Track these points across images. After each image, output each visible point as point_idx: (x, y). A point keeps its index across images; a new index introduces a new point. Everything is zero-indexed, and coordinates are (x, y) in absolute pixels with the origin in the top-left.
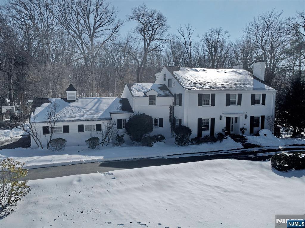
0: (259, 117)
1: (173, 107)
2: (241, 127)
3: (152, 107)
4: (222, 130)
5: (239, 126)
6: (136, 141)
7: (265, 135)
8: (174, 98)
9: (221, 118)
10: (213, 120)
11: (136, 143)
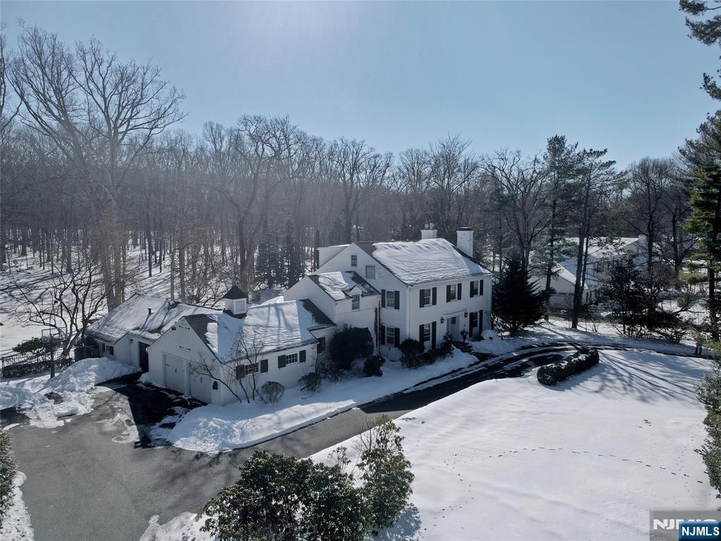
0: (477, 313)
1: (380, 309)
2: (461, 330)
3: (356, 313)
4: (442, 337)
5: (459, 327)
6: (345, 369)
7: (491, 338)
8: (381, 295)
9: (442, 321)
10: (434, 324)
11: (346, 372)
